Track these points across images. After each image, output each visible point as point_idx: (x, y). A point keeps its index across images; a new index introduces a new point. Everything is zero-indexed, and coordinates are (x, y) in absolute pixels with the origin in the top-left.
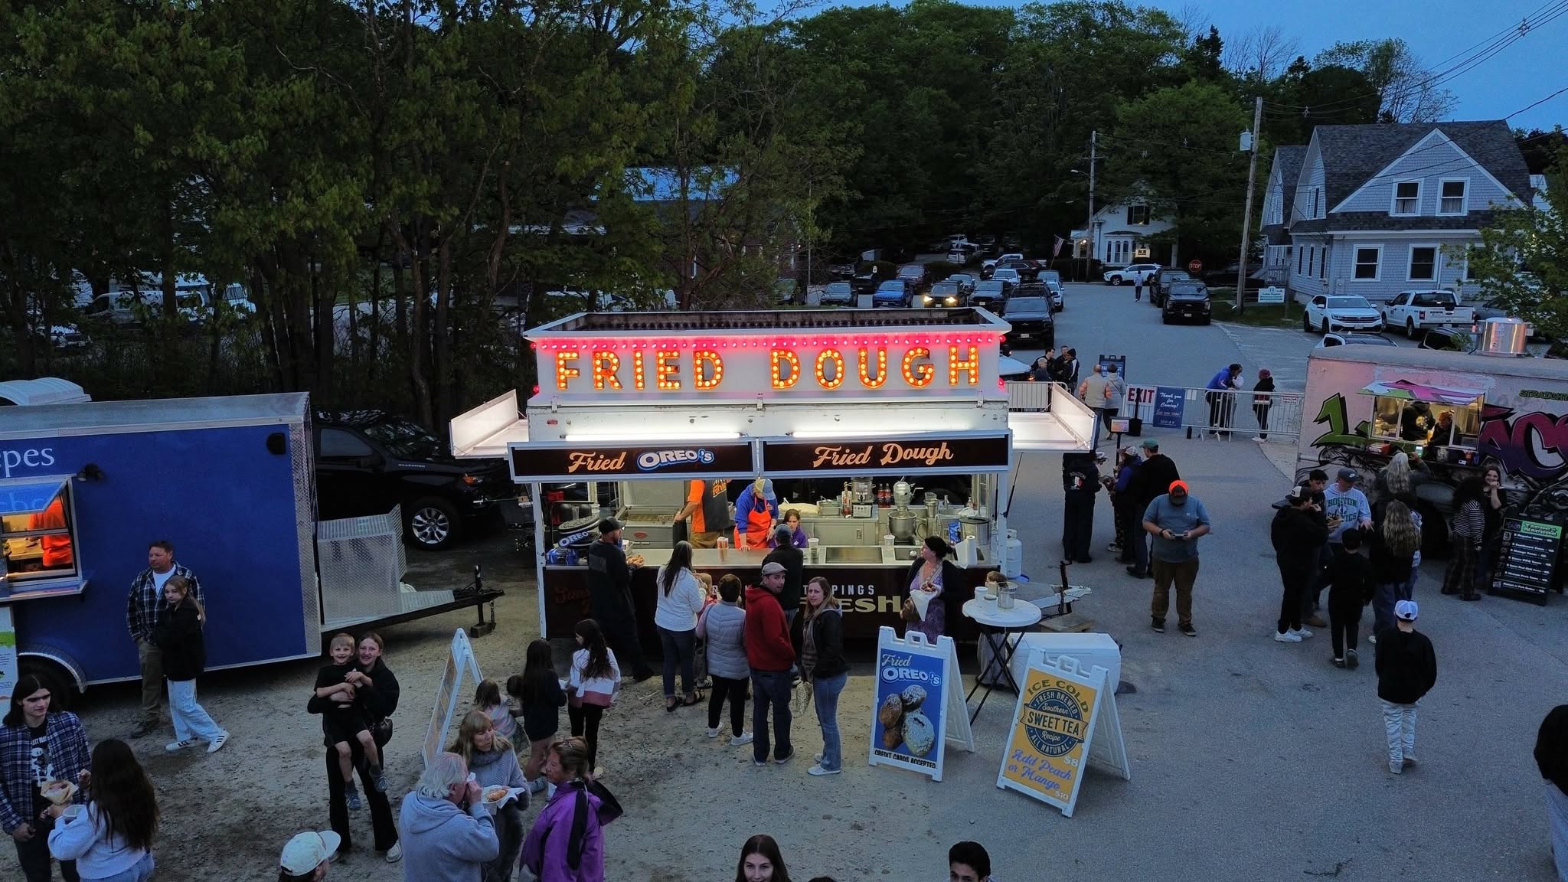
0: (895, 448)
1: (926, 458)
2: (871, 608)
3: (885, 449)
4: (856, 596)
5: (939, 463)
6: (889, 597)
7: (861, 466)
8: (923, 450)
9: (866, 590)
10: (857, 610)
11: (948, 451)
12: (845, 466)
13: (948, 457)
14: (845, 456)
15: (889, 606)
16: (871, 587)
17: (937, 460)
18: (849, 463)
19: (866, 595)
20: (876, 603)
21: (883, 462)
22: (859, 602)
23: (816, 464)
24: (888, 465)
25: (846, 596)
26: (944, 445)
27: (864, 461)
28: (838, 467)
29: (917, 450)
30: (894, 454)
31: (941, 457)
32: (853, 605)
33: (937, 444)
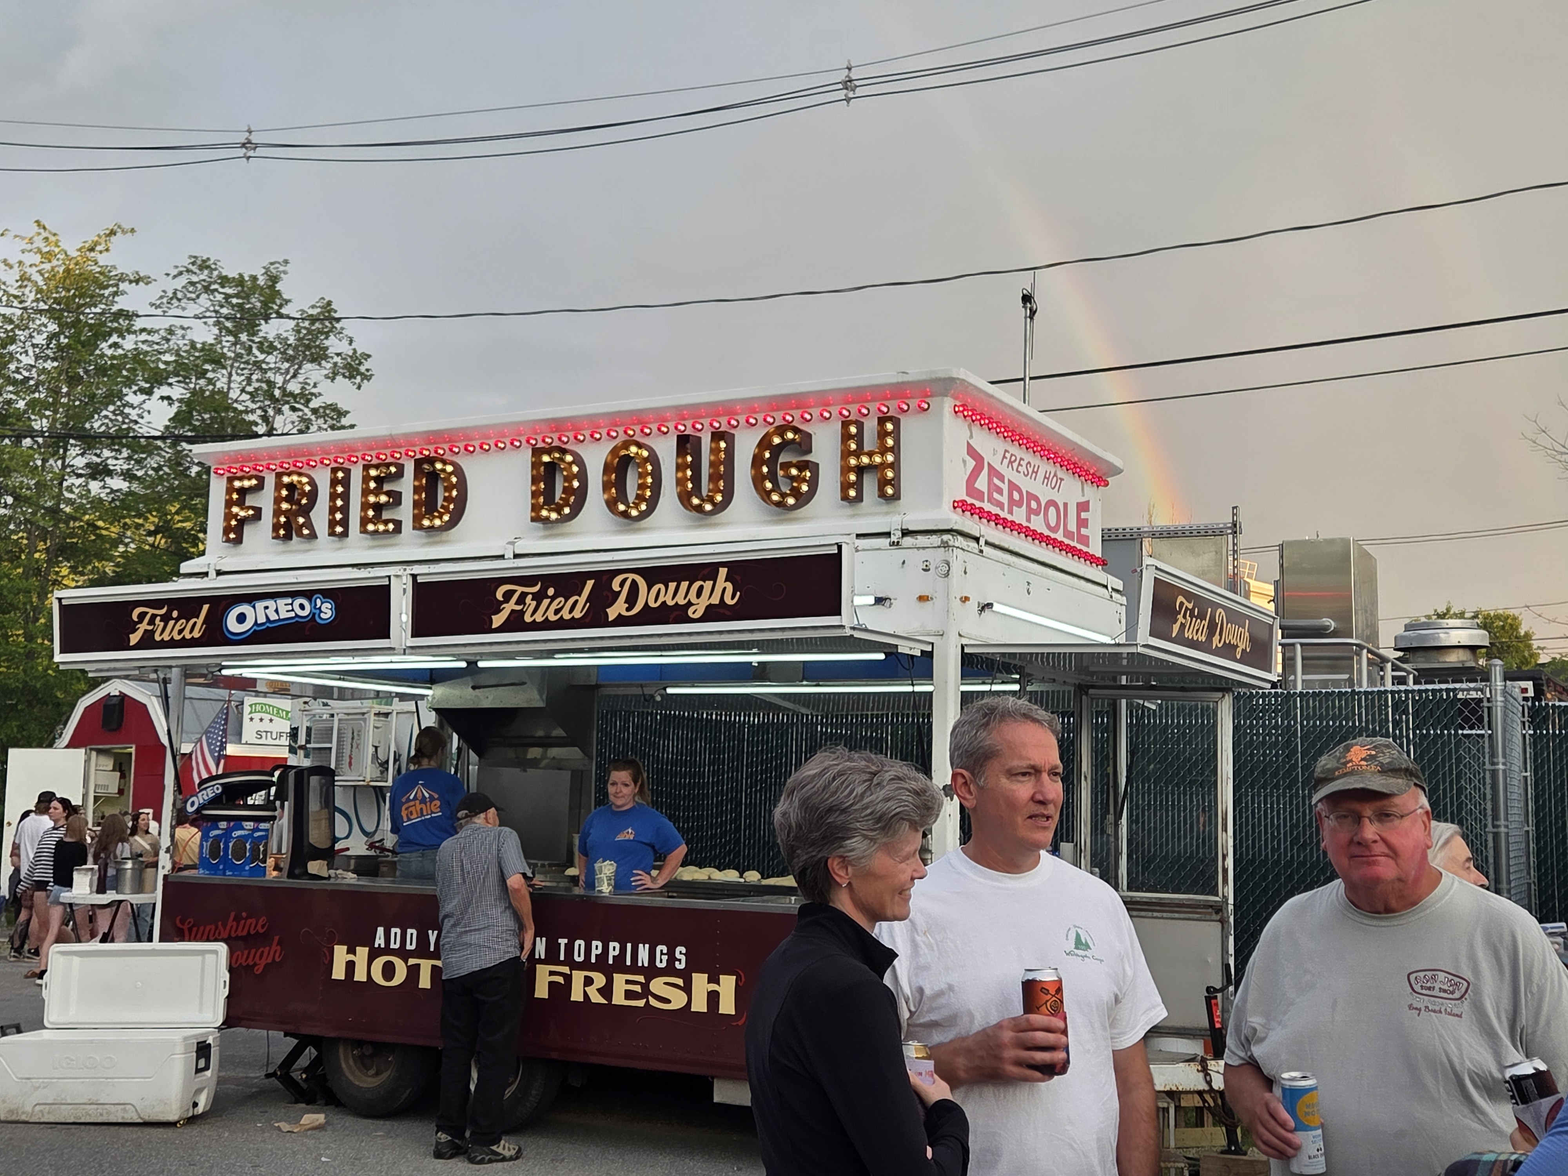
0: (634, 583)
1: (690, 604)
2: (678, 1000)
3: (616, 587)
4: (652, 972)
5: (713, 614)
6: (714, 979)
7: (573, 624)
8: (684, 585)
9: (672, 959)
10: (653, 1002)
11: (729, 586)
12: (546, 625)
13: (729, 601)
14: (546, 602)
15: (713, 998)
16: (680, 951)
17: (710, 607)
18: (553, 618)
19: (670, 970)
20: (687, 989)
21: (612, 613)
22: (658, 985)
23: (498, 620)
24: (621, 621)
25: (635, 969)
26: (723, 572)
27: (578, 614)
28: (535, 626)
29: (672, 586)
30: (632, 600)
31: (715, 600)
32: (646, 992)
33: (707, 571)
